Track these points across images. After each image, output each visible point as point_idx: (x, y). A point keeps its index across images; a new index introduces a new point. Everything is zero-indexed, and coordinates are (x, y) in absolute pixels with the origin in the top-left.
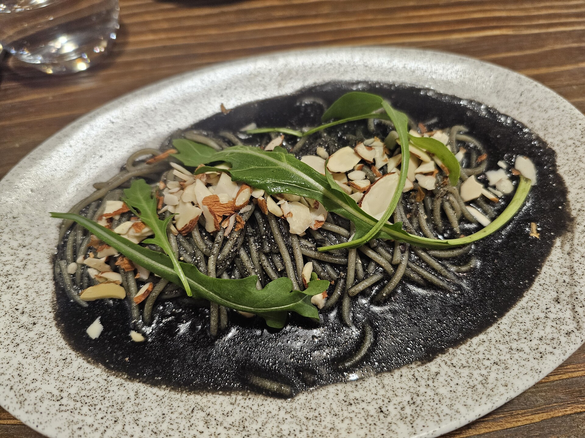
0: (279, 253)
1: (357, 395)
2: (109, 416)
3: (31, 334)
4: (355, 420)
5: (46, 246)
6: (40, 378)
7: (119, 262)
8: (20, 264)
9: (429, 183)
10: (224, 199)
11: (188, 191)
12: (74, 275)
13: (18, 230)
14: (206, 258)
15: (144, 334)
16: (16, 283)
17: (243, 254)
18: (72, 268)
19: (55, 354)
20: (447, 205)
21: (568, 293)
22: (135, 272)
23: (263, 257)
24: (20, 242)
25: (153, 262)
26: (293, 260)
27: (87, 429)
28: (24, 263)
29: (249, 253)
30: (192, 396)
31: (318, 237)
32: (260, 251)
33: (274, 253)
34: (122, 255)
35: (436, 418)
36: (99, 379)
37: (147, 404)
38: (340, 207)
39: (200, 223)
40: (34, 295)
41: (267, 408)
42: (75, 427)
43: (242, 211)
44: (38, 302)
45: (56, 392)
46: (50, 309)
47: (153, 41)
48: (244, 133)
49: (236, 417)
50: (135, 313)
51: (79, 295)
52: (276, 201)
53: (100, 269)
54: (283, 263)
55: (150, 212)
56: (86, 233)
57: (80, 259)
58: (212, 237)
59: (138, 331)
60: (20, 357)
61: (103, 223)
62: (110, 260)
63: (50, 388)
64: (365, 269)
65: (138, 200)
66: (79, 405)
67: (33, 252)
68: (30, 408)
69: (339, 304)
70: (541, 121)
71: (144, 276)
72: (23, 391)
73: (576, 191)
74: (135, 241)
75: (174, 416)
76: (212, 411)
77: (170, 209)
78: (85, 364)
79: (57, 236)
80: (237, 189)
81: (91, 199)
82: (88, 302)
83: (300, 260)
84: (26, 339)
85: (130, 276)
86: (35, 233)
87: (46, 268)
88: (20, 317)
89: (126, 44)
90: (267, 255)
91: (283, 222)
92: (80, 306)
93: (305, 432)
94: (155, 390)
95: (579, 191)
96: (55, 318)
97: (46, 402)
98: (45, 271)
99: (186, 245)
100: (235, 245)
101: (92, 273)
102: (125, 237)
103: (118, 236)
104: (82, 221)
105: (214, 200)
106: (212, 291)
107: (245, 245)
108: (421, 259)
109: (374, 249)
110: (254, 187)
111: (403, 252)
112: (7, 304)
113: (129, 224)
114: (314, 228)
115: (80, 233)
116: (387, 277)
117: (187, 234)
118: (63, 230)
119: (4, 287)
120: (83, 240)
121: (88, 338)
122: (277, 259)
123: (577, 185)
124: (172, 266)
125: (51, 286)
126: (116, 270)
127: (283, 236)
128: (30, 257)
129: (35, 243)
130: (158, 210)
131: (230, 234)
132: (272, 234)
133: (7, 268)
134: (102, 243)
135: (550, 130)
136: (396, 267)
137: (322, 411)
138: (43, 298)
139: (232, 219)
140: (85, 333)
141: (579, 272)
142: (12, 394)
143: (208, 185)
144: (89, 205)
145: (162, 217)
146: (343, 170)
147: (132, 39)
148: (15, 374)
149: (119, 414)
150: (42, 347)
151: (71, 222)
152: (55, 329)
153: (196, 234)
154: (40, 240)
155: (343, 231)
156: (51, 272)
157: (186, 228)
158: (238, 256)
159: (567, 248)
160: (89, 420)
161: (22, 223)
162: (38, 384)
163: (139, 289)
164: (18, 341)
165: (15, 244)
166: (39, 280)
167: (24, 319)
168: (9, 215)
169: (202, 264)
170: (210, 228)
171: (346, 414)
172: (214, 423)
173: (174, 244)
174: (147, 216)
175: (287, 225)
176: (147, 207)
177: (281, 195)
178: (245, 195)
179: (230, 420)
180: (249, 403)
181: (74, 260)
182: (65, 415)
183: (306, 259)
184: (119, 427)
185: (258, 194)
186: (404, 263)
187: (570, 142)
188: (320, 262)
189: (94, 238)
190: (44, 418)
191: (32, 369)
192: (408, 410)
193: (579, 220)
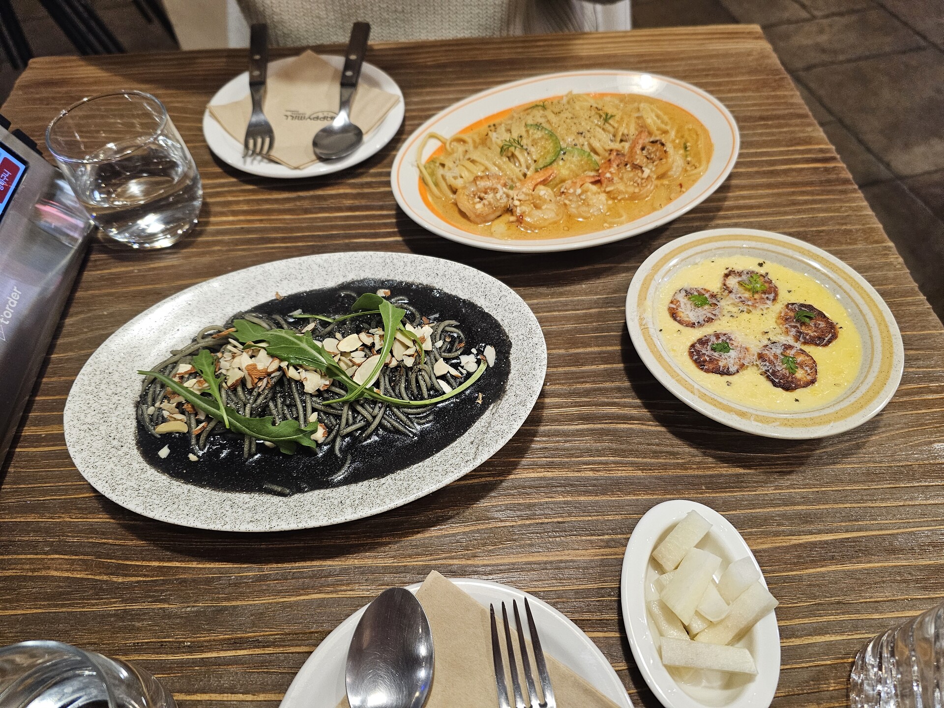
0: (296, 405)
1: (331, 495)
2: (169, 501)
3: (120, 453)
4: (324, 507)
5: (132, 395)
6: (125, 478)
7: (185, 406)
8: (113, 406)
9: (409, 362)
10: (260, 367)
11: (236, 360)
12: (152, 415)
13: (113, 382)
14: (245, 405)
15: (198, 456)
16: (110, 419)
17: (271, 404)
18: (151, 410)
19: (135, 465)
20: (420, 377)
21: (480, 438)
22: (196, 414)
23: (285, 408)
24: (113, 391)
25: (208, 407)
26: (305, 410)
27: (155, 506)
28: (115, 405)
29: (276, 406)
30: (225, 494)
31: (326, 395)
32: (283, 403)
33: (292, 406)
34: (187, 402)
35: (371, 505)
36: (165, 482)
37: (195, 496)
38: (338, 376)
39: (243, 382)
40: (122, 428)
41: (272, 501)
42: (147, 505)
43: (272, 376)
44: (125, 433)
45: (136, 487)
46: (133, 438)
47: (232, 223)
48: (291, 317)
49: (252, 504)
50: (193, 441)
51: (154, 429)
52: (297, 369)
53: (171, 411)
54: (298, 413)
55: (209, 373)
56: (163, 386)
57: (157, 404)
58: (250, 392)
59: (194, 454)
60: (112, 465)
61: (176, 379)
62: (179, 406)
63: (131, 484)
64: (354, 418)
65: (203, 365)
66: (150, 494)
67: (122, 398)
68: (119, 493)
69: (334, 441)
70: (509, 320)
71: (202, 418)
72: (114, 484)
73: (515, 372)
74: (198, 393)
75: (211, 503)
76: (237, 501)
77: (224, 371)
78: (156, 473)
79: (141, 388)
80: (271, 360)
81: (168, 362)
82: (160, 435)
83: (309, 409)
84: (116, 455)
85: (192, 417)
86: (125, 385)
87: (131, 410)
88: (112, 441)
89: (207, 223)
90: (288, 406)
91: (300, 384)
92: (155, 437)
93: (291, 513)
94: (202, 489)
95: (516, 372)
96: (136, 445)
97: (129, 491)
98: (130, 413)
99: (233, 397)
100: (266, 398)
101: (166, 414)
102: (191, 389)
103: (186, 389)
104: (160, 377)
105: (254, 367)
106: (244, 426)
107: (274, 399)
108: (394, 414)
109: (362, 406)
110: (282, 360)
111: (380, 408)
112: (103, 432)
113: (194, 381)
114: (322, 389)
115: (158, 386)
116: (368, 424)
117: (233, 389)
118: (146, 384)
119: (102, 421)
120: (160, 391)
121: (159, 457)
122: (294, 409)
123: (516, 369)
124: (218, 409)
125: (135, 423)
126: (183, 412)
127: (299, 394)
128: (120, 402)
129: (124, 392)
130: (215, 372)
131: (263, 391)
132: (292, 392)
133: (104, 408)
134: (174, 393)
135: (512, 327)
136: (374, 417)
137: (306, 502)
138: (129, 430)
139: (265, 381)
140: (157, 454)
141: (492, 426)
142: (107, 485)
143: (252, 357)
144: (166, 367)
145: (217, 377)
146: (348, 350)
147: (213, 219)
148: (109, 474)
149: (176, 500)
150: (127, 460)
151: (153, 377)
152: (136, 451)
153: (239, 389)
154: (128, 391)
155: (342, 392)
156: (134, 413)
157: (233, 385)
158: (268, 406)
159: (494, 411)
160: (157, 502)
161: (116, 377)
162: (124, 481)
163: (197, 426)
164: (110, 455)
165: (110, 392)
166: (126, 418)
167: (115, 443)
168: (107, 371)
169: (242, 409)
170: (249, 386)
171: (320, 504)
172: (236, 506)
173: (224, 395)
174: (207, 375)
175: (303, 386)
176: (208, 370)
177: (301, 366)
178: (275, 364)
179: (247, 506)
180: (262, 498)
181: (153, 405)
182: (141, 498)
183: (314, 410)
184: (175, 506)
185: (284, 364)
186: (380, 415)
187: (521, 337)
188: (325, 413)
189: (169, 389)
190: (128, 499)
191: (120, 472)
192: (357, 502)
193: (508, 392)
